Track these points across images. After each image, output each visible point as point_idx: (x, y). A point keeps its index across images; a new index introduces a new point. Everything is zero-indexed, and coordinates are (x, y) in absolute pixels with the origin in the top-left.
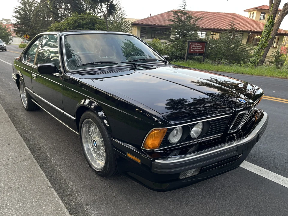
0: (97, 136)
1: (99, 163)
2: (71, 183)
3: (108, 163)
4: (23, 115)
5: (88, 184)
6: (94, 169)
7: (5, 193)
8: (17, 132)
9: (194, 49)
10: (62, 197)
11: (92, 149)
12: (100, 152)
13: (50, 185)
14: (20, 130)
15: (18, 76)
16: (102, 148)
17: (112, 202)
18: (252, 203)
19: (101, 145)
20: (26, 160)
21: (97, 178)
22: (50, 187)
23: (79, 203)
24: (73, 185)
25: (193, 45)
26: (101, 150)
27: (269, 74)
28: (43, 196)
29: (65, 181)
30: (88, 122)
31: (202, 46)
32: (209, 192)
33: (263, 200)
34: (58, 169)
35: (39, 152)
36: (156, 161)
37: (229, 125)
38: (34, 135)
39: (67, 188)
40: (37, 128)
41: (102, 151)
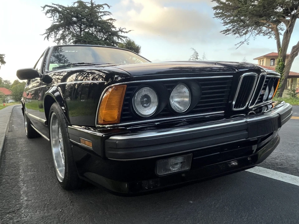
2: (26, 198)
5: (46, 200)
6: (59, 179)
17: (64, 221)
21: (61, 193)
23: (18, 221)
24: (26, 201)
29: (20, 196)
32: (215, 206)
34: (21, 184)
39: (16, 204)
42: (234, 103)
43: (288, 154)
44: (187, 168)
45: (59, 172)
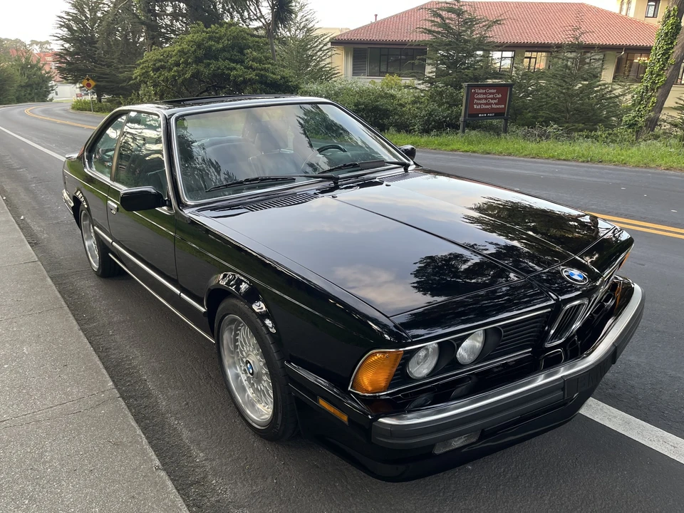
0: (255, 352)
1: (261, 411)
2: (201, 455)
3: (280, 416)
4: (90, 288)
5: (239, 458)
6: (251, 422)
7: (63, 483)
8: (82, 334)
9: (481, 104)
10: (182, 489)
11: (243, 377)
12: (262, 387)
13: (157, 462)
14: (86, 326)
15: (75, 199)
16: (265, 378)
17: (289, 500)
18: (599, 503)
19: (264, 372)
20: (104, 402)
21: (257, 444)
22: (159, 469)
23: (218, 501)
24: (205, 460)
25: (478, 94)
26: (263, 382)
27: (666, 163)
28: (143, 490)
30: (233, 321)
31: (500, 96)
33: (627, 494)
35: (129, 379)
36: (381, 420)
37: (547, 328)
38: (118, 337)
39: (192, 467)
40: (124, 321)
41: (265, 384)
42: (552, 332)
44: (473, 440)
45: (247, 410)
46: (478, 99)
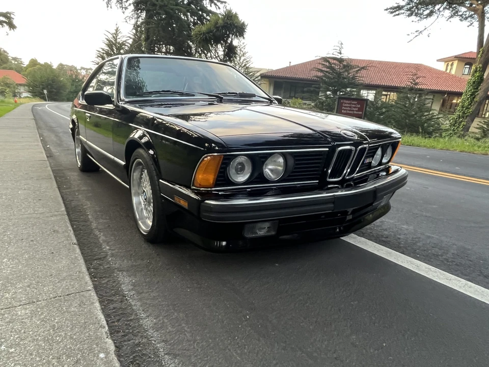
2: (108, 247)
4: (75, 177)
5: (130, 250)
6: (142, 231)
9: (346, 110)
10: (88, 261)
13: (75, 241)
14: (63, 191)
15: (73, 122)
20: (56, 215)
22: (75, 244)
23: (109, 268)
24: (109, 250)
25: (345, 103)
28: (60, 251)
29: (101, 245)
31: (359, 106)
34: (97, 233)
36: (207, 201)
38: (80, 196)
39: (100, 252)
40: (87, 190)
42: (329, 171)
43: (403, 226)
44: (273, 233)
45: (141, 224)
46: (345, 107)
